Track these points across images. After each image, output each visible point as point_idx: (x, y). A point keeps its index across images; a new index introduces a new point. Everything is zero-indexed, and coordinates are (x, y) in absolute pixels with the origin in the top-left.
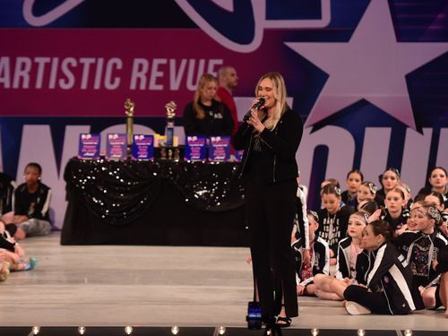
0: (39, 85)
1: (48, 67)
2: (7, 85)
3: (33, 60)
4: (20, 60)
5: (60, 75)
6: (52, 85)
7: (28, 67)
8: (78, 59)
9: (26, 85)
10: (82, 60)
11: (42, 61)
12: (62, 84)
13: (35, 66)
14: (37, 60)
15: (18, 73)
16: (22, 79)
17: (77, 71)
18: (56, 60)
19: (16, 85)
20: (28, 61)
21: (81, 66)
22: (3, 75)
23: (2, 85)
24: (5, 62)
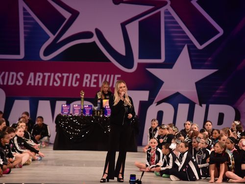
0: (46, 84)
1: (49, 77)
2: (33, 84)
3: (43, 74)
4: (38, 74)
5: (54, 80)
6: (51, 84)
7: (41, 77)
8: (62, 74)
9: (40, 84)
10: (63, 74)
11: (47, 74)
12: (55, 84)
13: (44, 77)
14: (45, 74)
15: (37, 79)
16: (39, 82)
17: (61, 79)
18: (53, 74)
19: (36, 84)
20: (41, 74)
21: (63, 77)
22: (31, 80)
23: (30, 84)
24: (32, 74)
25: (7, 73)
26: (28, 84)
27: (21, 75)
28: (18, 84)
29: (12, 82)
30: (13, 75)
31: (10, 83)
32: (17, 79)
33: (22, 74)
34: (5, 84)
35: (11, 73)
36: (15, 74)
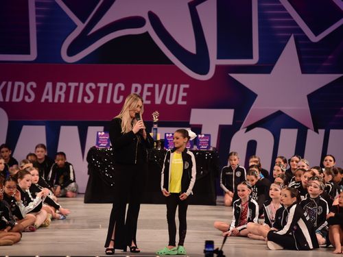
0: (71, 100)
1: (77, 89)
2: (50, 101)
3: (67, 84)
4: (59, 84)
5: (85, 94)
6: (79, 100)
7: (64, 89)
8: (96, 85)
9: (62, 100)
10: (99, 85)
11: (73, 85)
12: (86, 100)
13: (68, 88)
14: (70, 84)
15: (57, 92)
16: (60, 96)
17: (96, 92)
18: (82, 84)
19: (56, 100)
20: (64, 85)
21: (98, 88)
22: (47, 94)
23: (47, 100)
24: (49, 85)
25: (10, 83)
26: (43, 100)
27: (31, 87)
28: (27, 99)
29: (18, 97)
30: (19, 87)
31: (15, 100)
32: (26, 93)
33: (35, 85)
34: (7, 100)
35: (17, 84)
36: (22, 84)
